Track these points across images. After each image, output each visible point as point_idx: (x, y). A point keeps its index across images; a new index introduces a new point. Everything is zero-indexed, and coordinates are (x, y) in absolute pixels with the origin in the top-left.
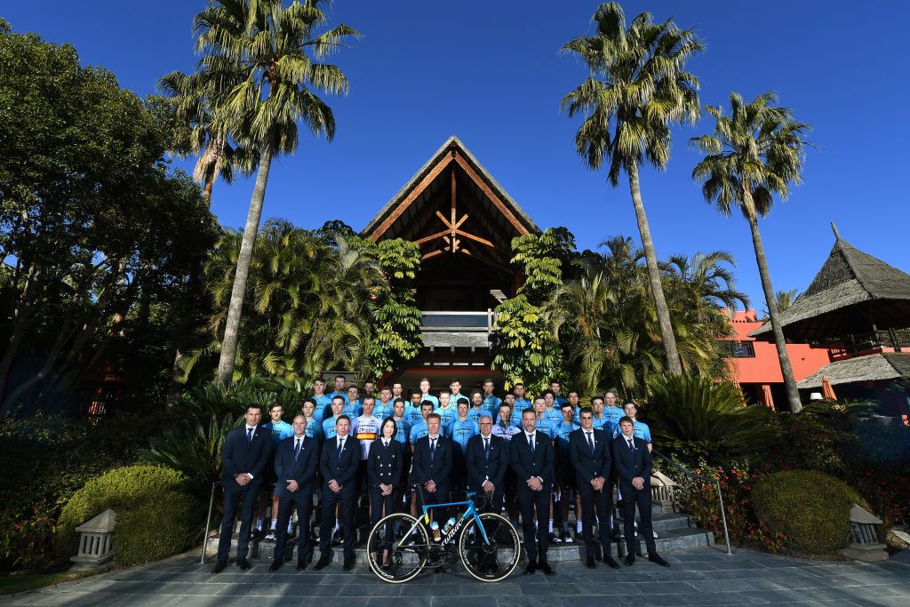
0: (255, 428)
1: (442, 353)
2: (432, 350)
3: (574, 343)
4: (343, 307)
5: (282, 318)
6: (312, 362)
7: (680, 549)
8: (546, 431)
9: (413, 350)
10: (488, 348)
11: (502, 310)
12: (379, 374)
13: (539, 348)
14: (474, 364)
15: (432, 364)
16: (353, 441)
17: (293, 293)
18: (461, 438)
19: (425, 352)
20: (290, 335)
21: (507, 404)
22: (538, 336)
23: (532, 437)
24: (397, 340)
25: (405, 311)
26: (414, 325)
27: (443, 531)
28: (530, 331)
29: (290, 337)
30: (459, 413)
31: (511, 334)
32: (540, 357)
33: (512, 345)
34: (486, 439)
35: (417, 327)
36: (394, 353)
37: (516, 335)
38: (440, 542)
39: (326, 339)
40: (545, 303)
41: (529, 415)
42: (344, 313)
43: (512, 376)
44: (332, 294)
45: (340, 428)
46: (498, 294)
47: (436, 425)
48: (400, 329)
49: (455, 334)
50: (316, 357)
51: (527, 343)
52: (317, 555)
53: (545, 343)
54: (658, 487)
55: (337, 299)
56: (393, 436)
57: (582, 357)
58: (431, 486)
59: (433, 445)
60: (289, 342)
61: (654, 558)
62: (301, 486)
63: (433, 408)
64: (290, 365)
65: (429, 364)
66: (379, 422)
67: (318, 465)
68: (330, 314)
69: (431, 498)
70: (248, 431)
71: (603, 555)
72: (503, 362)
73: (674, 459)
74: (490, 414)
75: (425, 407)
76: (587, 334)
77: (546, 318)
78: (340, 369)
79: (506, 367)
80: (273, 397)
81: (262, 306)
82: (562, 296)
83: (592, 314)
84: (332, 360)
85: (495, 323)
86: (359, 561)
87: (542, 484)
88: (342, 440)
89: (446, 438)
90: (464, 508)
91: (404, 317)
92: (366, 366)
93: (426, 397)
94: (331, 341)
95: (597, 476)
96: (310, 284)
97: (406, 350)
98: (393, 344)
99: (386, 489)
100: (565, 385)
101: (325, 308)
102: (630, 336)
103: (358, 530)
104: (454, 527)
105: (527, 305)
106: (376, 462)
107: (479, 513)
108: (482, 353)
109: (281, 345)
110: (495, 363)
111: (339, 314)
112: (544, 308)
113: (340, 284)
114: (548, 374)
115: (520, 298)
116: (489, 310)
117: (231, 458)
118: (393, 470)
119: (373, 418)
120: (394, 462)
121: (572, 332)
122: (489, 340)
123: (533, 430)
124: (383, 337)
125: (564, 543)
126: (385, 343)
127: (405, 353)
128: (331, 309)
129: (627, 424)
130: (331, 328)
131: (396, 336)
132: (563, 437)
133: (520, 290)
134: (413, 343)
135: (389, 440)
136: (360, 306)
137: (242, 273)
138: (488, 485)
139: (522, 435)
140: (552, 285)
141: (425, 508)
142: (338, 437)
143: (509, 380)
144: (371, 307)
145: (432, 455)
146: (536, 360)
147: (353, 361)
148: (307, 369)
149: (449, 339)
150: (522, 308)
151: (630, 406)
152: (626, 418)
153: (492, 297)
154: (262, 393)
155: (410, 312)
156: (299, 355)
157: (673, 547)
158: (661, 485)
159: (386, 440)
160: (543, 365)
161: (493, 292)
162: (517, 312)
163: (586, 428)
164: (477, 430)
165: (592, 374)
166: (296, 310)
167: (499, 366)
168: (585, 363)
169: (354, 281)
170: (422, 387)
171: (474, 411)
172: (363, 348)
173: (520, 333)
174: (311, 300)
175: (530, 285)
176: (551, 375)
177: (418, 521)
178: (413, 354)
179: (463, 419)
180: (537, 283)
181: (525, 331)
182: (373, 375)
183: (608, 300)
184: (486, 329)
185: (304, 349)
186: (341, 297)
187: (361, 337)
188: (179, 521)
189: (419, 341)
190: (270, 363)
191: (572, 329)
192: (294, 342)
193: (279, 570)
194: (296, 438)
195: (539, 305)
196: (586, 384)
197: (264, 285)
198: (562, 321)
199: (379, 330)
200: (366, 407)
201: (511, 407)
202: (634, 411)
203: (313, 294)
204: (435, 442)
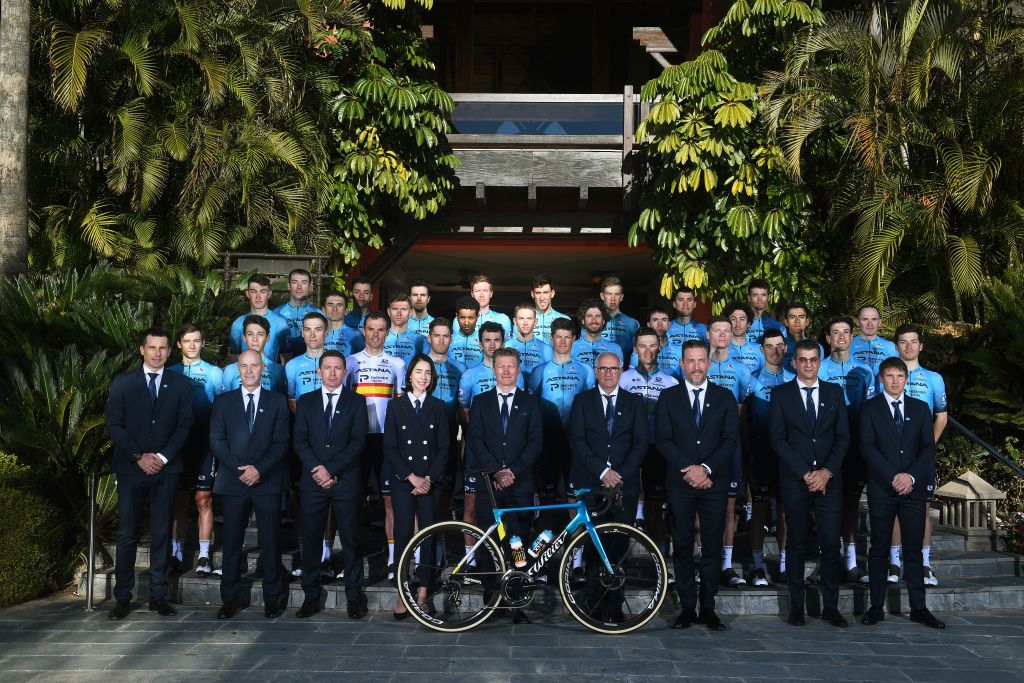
0: (160, 372)
1: (506, 203)
2: (480, 194)
3: (842, 180)
4: (258, 90)
5: (119, 123)
6: (197, 228)
7: (983, 608)
8: (731, 385)
9: (432, 194)
10: (621, 190)
11: (663, 91)
12: (351, 255)
13: (751, 191)
14: (584, 230)
15: (479, 229)
16: (352, 400)
17: (137, 53)
18: (557, 395)
19: (461, 201)
20: (139, 164)
21: (651, 331)
22: (750, 161)
23: (697, 393)
24: (393, 170)
25: (410, 97)
26: (435, 131)
27: (530, 551)
28: (729, 149)
29: (142, 169)
30: (554, 348)
31: (681, 158)
32: (753, 215)
33: (683, 184)
34: (608, 397)
35: (441, 136)
36: (385, 205)
37: (695, 159)
38: (525, 569)
39: (226, 173)
40: (773, 75)
41: (696, 353)
42: (264, 107)
43: (680, 261)
44: (230, 54)
45: (327, 372)
46: (654, 41)
47: (512, 371)
48: (399, 142)
49: (537, 152)
50: (205, 216)
51: (722, 177)
52: (297, 597)
53: (769, 178)
54: (963, 501)
55: (241, 70)
56: (430, 389)
57: (856, 216)
58: (507, 477)
59: (505, 405)
60: (141, 181)
61: (921, 615)
62: (264, 477)
63: (503, 339)
64: (144, 235)
65: (471, 229)
66: (398, 365)
67: (291, 442)
68: (230, 109)
69: (506, 498)
70: (148, 378)
71: (822, 608)
72: (658, 226)
73: (1010, 448)
74: (618, 350)
75: (488, 335)
76: (868, 162)
77: (775, 114)
78: (262, 243)
79: (665, 238)
80: (145, 313)
81: (70, 92)
82: (821, 57)
83: (890, 108)
84: (244, 224)
85: (642, 128)
86: (374, 607)
87: (709, 476)
88: (331, 397)
89: (530, 395)
90: (566, 516)
91: (409, 112)
92: (323, 235)
93: (487, 316)
94: (238, 178)
95: (819, 468)
96: (174, 31)
97: (416, 195)
98: (383, 180)
99: (419, 484)
100: (812, 285)
101: (215, 94)
102: (981, 165)
103: (365, 559)
104: (549, 545)
105: (726, 81)
106: (400, 437)
107: (595, 521)
108: (606, 203)
109: (122, 187)
110: (640, 230)
111: (251, 109)
112: (770, 88)
113: (244, 27)
114: (770, 257)
115: (710, 60)
116: (628, 89)
117: (124, 427)
118: (432, 449)
119: (385, 356)
120: (434, 437)
121: (838, 149)
122: (625, 170)
123: (702, 381)
124: (356, 163)
125: (750, 585)
126: (363, 178)
127: (413, 204)
128: (230, 97)
129: (895, 372)
130: (234, 145)
131: (390, 160)
132: (762, 395)
133: (710, 34)
134: (432, 178)
135: (422, 398)
136: (298, 85)
137: (16, 11)
138: (609, 476)
139: (681, 389)
140: (796, 25)
141: (498, 513)
142: (325, 391)
143: (675, 272)
144: (326, 84)
145: (506, 424)
146: (741, 222)
147: (291, 225)
148: (186, 246)
149: (522, 165)
150: (712, 89)
151: (910, 337)
152: (896, 362)
153: (639, 49)
154: (120, 304)
155: (424, 98)
156: (165, 213)
157: (968, 605)
158: (970, 495)
159: (417, 397)
160: (759, 235)
161: (640, 33)
162: (697, 99)
163: (805, 379)
164: (590, 381)
165: (876, 258)
166: (148, 101)
167: (649, 237)
168: (864, 231)
169: (277, 18)
170: (476, 295)
171: (586, 342)
172: (313, 195)
173: (705, 155)
174: (181, 72)
175: (737, 25)
176: (778, 258)
177: (485, 535)
178: (433, 205)
179: (562, 359)
180: (754, 20)
181: (714, 147)
182: (336, 257)
183: (937, 72)
184: (619, 139)
185: (176, 197)
186: (252, 66)
187: (307, 168)
188: (34, 541)
189: (448, 172)
190: (97, 229)
191: (840, 140)
192: (151, 179)
193: (236, 617)
194: (245, 392)
195: (756, 80)
196: (862, 281)
197: (67, 37)
198: (813, 122)
199: (347, 146)
200: (370, 334)
201: (662, 336)
202: (917, 347)
203: (183, 57)
204: (510, 401)
